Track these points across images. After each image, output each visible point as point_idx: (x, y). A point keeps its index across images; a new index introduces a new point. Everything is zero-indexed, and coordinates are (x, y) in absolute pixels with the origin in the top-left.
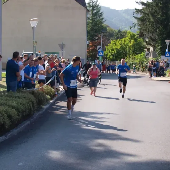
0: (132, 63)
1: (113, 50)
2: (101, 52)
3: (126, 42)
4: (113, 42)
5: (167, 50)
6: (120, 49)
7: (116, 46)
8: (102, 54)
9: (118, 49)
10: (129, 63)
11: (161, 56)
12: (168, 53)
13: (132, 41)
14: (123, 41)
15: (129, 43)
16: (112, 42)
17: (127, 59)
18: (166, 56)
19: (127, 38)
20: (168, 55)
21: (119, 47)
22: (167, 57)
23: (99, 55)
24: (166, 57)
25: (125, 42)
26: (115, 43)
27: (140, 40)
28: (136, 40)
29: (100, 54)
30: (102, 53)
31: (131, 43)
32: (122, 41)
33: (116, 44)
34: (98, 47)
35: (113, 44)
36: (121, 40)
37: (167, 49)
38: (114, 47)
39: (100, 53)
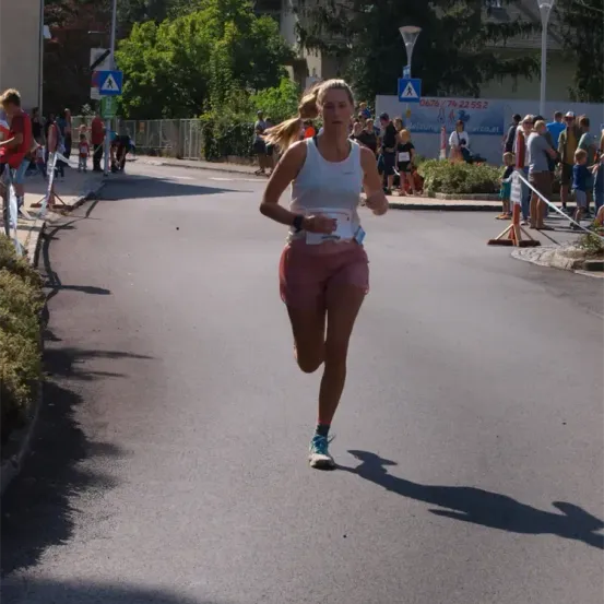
0: (238, 130)
1: (140, 67)
2: (110, 77)
3: (201, 33)
4: (140, 30)
5: (407, 71)
6: (173, 61)
7: (155, 51)
8: (115, 87)
9: (166, 65)
10: (222, 127)
11: (377, 97)
12: (410, 85)
13: (230, 26)
14: (188, 28)
15: (214, 35)
16: (137, 31)
17: (209, 108)
18: (405, 94)
19: (205, 14)
20: (410, 91)
21: (168, 56)
22: (407, 104)
23: (102, 92)
24: (401, 100)
25: (198, 31)
26: (149, 35)
27: (261, 22)
28: (243, 23)
29: (105, 87)
30: (114, 83)
31: (222, 36)
32: (182, 26)
33: (153, 42)
34: (95, 53)
35: (141, 40)
36: (177, 21)
37: (409, 65)
38: (146, 55)
39: (106, 83)
